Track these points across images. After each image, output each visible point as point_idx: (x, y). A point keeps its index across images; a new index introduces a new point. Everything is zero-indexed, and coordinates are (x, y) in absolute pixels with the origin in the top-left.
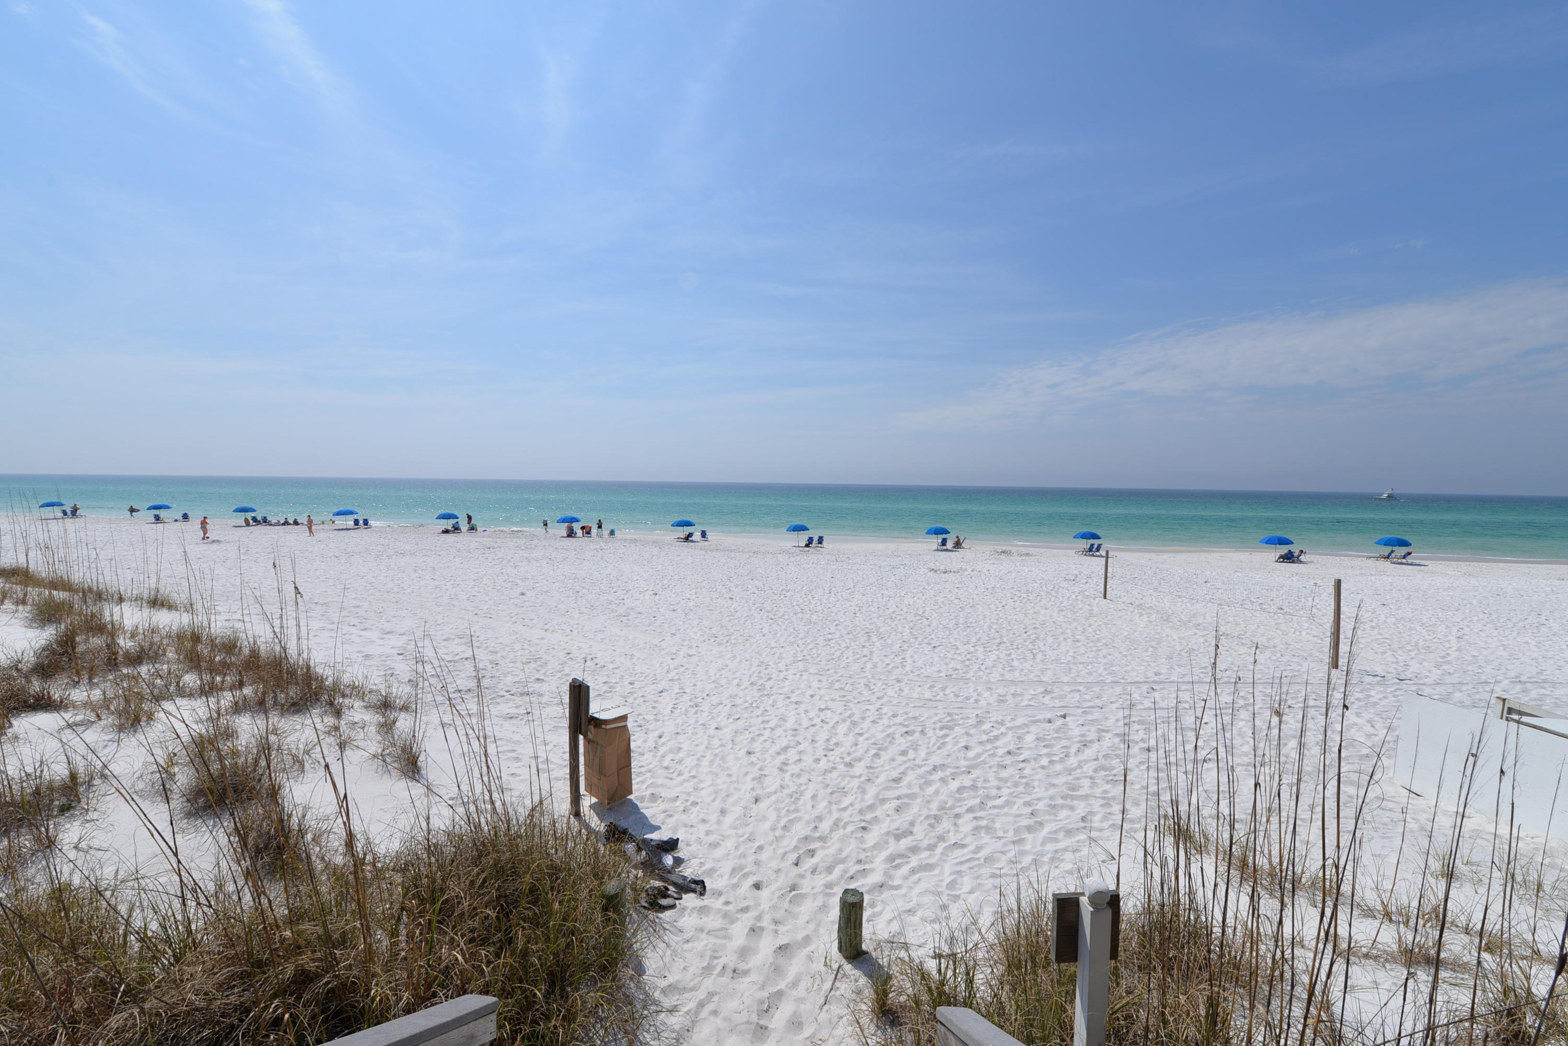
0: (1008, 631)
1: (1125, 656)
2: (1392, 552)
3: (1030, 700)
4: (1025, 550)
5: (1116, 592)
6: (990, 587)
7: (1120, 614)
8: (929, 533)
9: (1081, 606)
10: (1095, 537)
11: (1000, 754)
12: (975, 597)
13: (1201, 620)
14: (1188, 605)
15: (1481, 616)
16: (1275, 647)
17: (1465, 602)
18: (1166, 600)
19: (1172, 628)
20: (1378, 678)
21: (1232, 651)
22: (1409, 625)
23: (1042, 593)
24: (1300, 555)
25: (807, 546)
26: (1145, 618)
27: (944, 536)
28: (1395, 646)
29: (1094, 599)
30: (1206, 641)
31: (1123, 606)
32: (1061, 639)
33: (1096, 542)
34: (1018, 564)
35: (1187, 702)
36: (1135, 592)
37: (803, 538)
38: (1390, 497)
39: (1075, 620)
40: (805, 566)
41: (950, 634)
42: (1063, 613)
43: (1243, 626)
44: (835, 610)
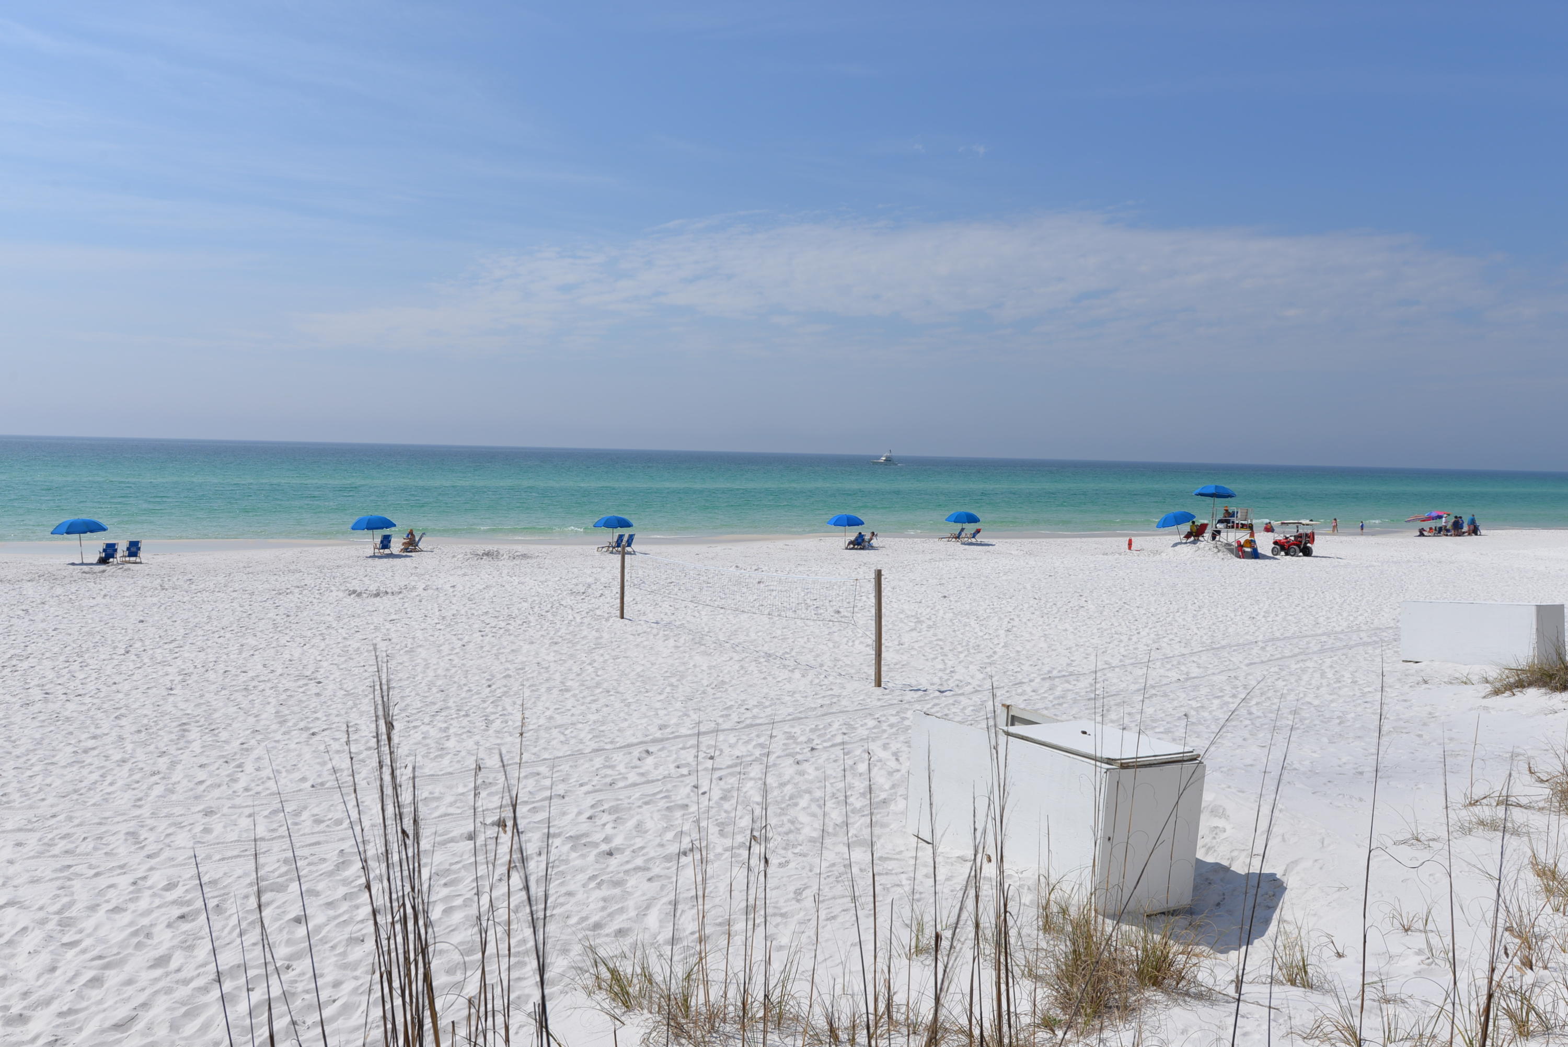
0: (460, 687)
1: (629, 705)
2: (963, 530)
3: (451, 805)
4: (520, 549)
5: (640, 606)
6: (449, 614)
7: (639, 640)
8: (355, 527)
9: (585, 633)
10: (625, 524)
11: (359, 918)
12: (419, 634)
13: (741, 638)
14: (731, 617)
15: (1032, 602)
16: (821, 665)
17: (1021, 587)
18: (703, 613)
19: (705, 653)
20: (920, 693)
21: (770, 678)
22: (965, 620)
23: (531, 618)
24: (871, 539)
25: (103, 561)
26: (671, 642)
27: (386, 532)
28: (947, 649)
29: (607, 620)
30: (742, 667)
31: (645, 627)
32: (543, 690)
33: (626, 532)
34: (505, 572)
35: (688, 765)
36: (666, 605)
37: (94, 545)
38: (888, 460)
39: (572, 656)
40: (86, 602)
41: (355, 705)
42: (556, 648)
43: (790, 641)
44: (126, 686)
